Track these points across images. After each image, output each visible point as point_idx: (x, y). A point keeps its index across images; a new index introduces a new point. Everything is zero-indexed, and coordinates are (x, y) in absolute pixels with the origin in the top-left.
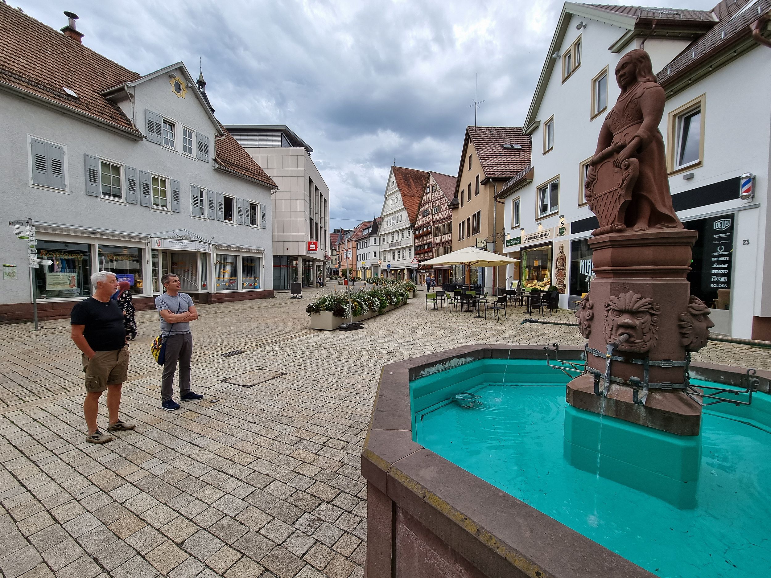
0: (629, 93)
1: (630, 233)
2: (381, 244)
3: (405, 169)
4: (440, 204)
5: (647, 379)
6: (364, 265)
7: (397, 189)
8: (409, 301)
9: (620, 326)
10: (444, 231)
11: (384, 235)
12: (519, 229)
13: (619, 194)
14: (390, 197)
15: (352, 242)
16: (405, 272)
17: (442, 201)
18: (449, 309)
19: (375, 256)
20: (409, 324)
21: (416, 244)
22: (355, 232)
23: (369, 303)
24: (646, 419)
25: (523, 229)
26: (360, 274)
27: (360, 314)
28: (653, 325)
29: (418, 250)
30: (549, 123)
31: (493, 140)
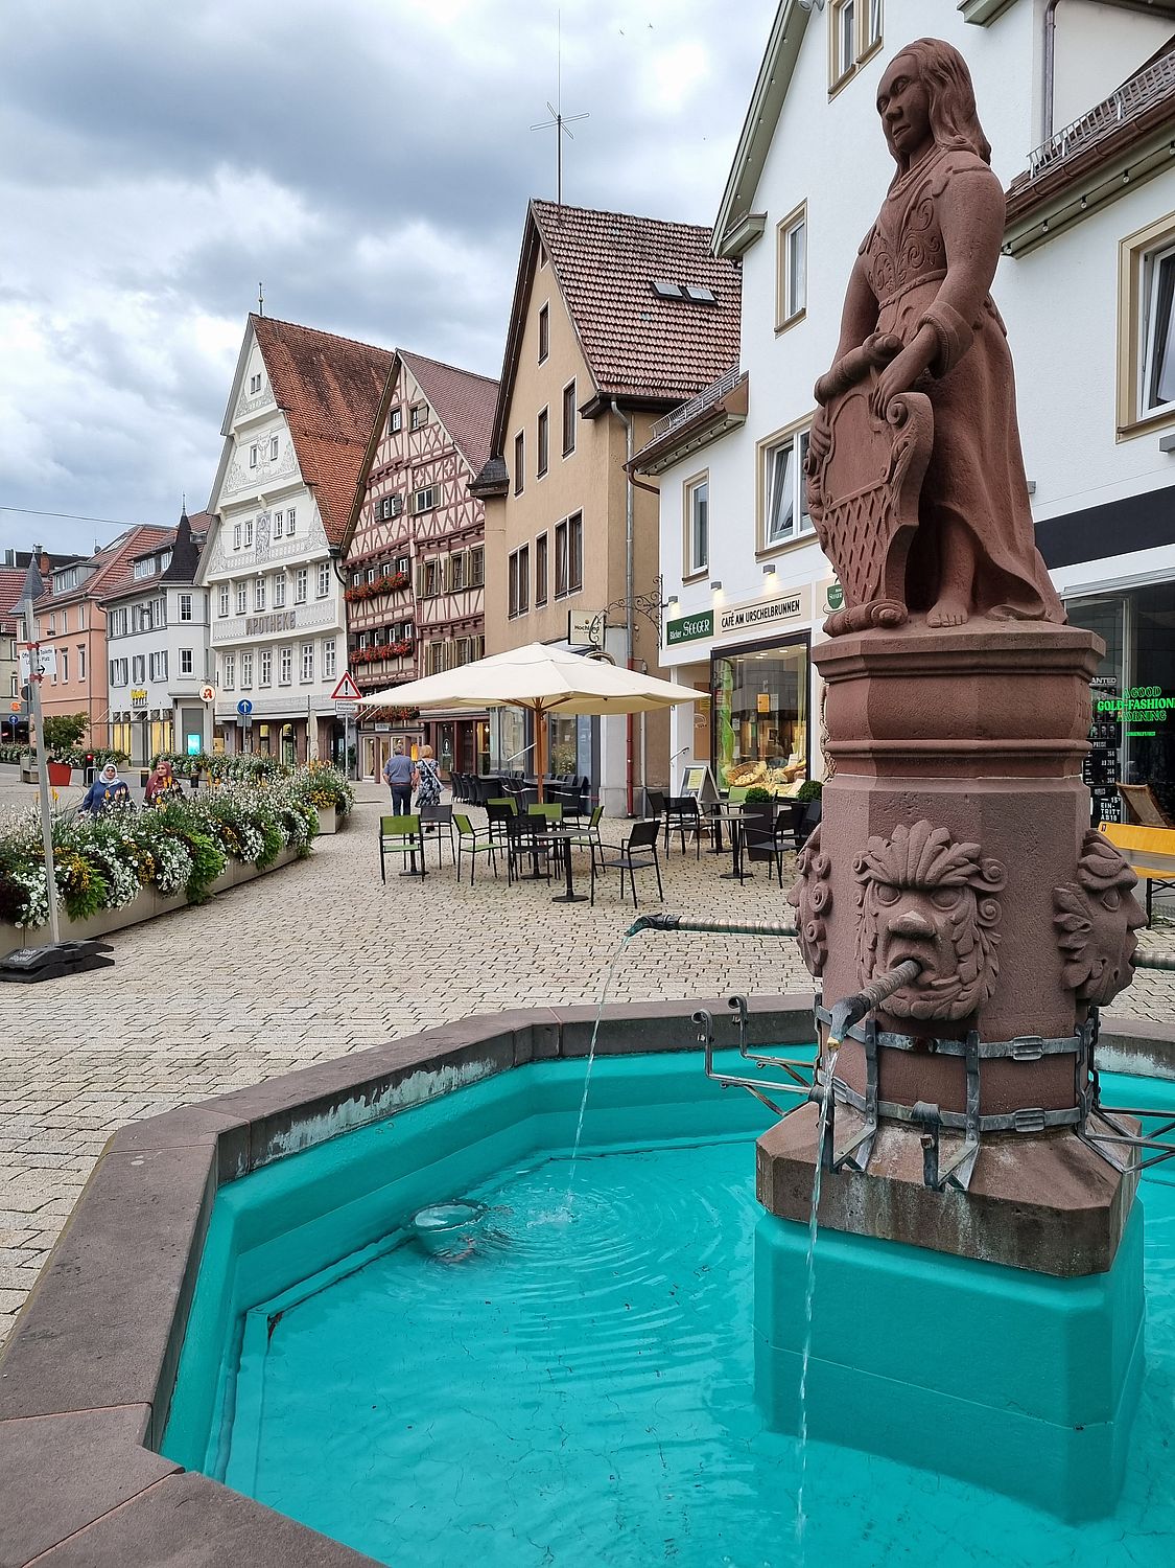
0: (916, 172)
1: (921, 632)
2: (214, 618)
3: (305, 332)
4: (440, 478)
5: (974, 1102)
6: (139, 700)
7: (274, 406)
8: (317, 845)
9: (895, 935)
10: (456, 580)
11: (222, 584)
12: (708, 583)
13: (886, 506)
14: (245, 436)
15: (86, 607)
16: (313, 728)
17: (449, 467)
18: (466, 872)
19: (187, 667)
20: (309, 935)
21: (353, 625)
22: (98, 567)
23: (142, 862)
24: (974, 1235)
25: (717, 585)
26: (122, 739)
27: (102, 905)
28: (983, 928)
29: (363, 647)
30: (793, 226)
31: (622, 261)
